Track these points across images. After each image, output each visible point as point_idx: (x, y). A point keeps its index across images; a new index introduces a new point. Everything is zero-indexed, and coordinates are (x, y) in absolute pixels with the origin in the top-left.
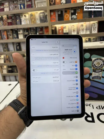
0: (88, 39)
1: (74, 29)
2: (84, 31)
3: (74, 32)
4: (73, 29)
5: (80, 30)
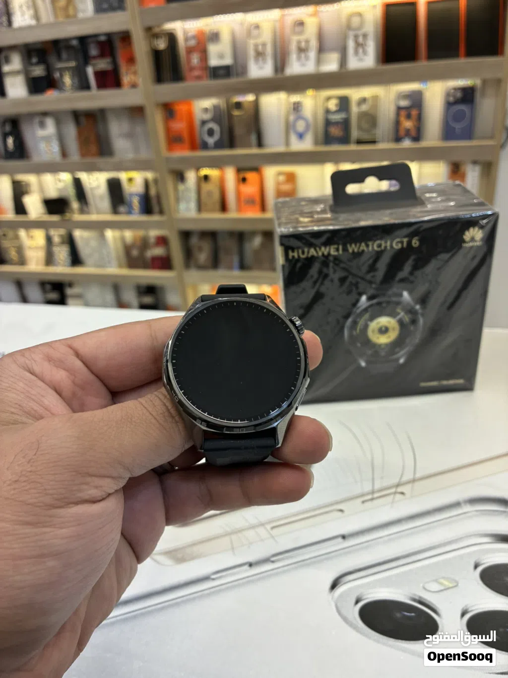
0: (334, 101)
1: (260, 48)
2: (307, 58)
3: (261, 60)
4: (256, 46)
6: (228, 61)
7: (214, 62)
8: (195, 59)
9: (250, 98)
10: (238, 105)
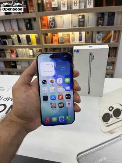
0: (81, 16)
1: (64, 3)
2: (76, 5)
3: (64, 6)
6: (56, 6)
7: (53, 6)
8: (48, 6)
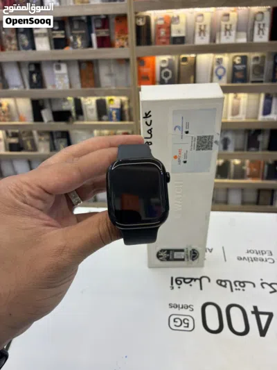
1: (202, 28)
2: (230, 35)
3: (202, 34)
4: (200, 26)
5: (220, 31)
6: (182, 34)
7: (174, 34)
8: (163, 32)
9: (193, 55)
10: (185, 59)
